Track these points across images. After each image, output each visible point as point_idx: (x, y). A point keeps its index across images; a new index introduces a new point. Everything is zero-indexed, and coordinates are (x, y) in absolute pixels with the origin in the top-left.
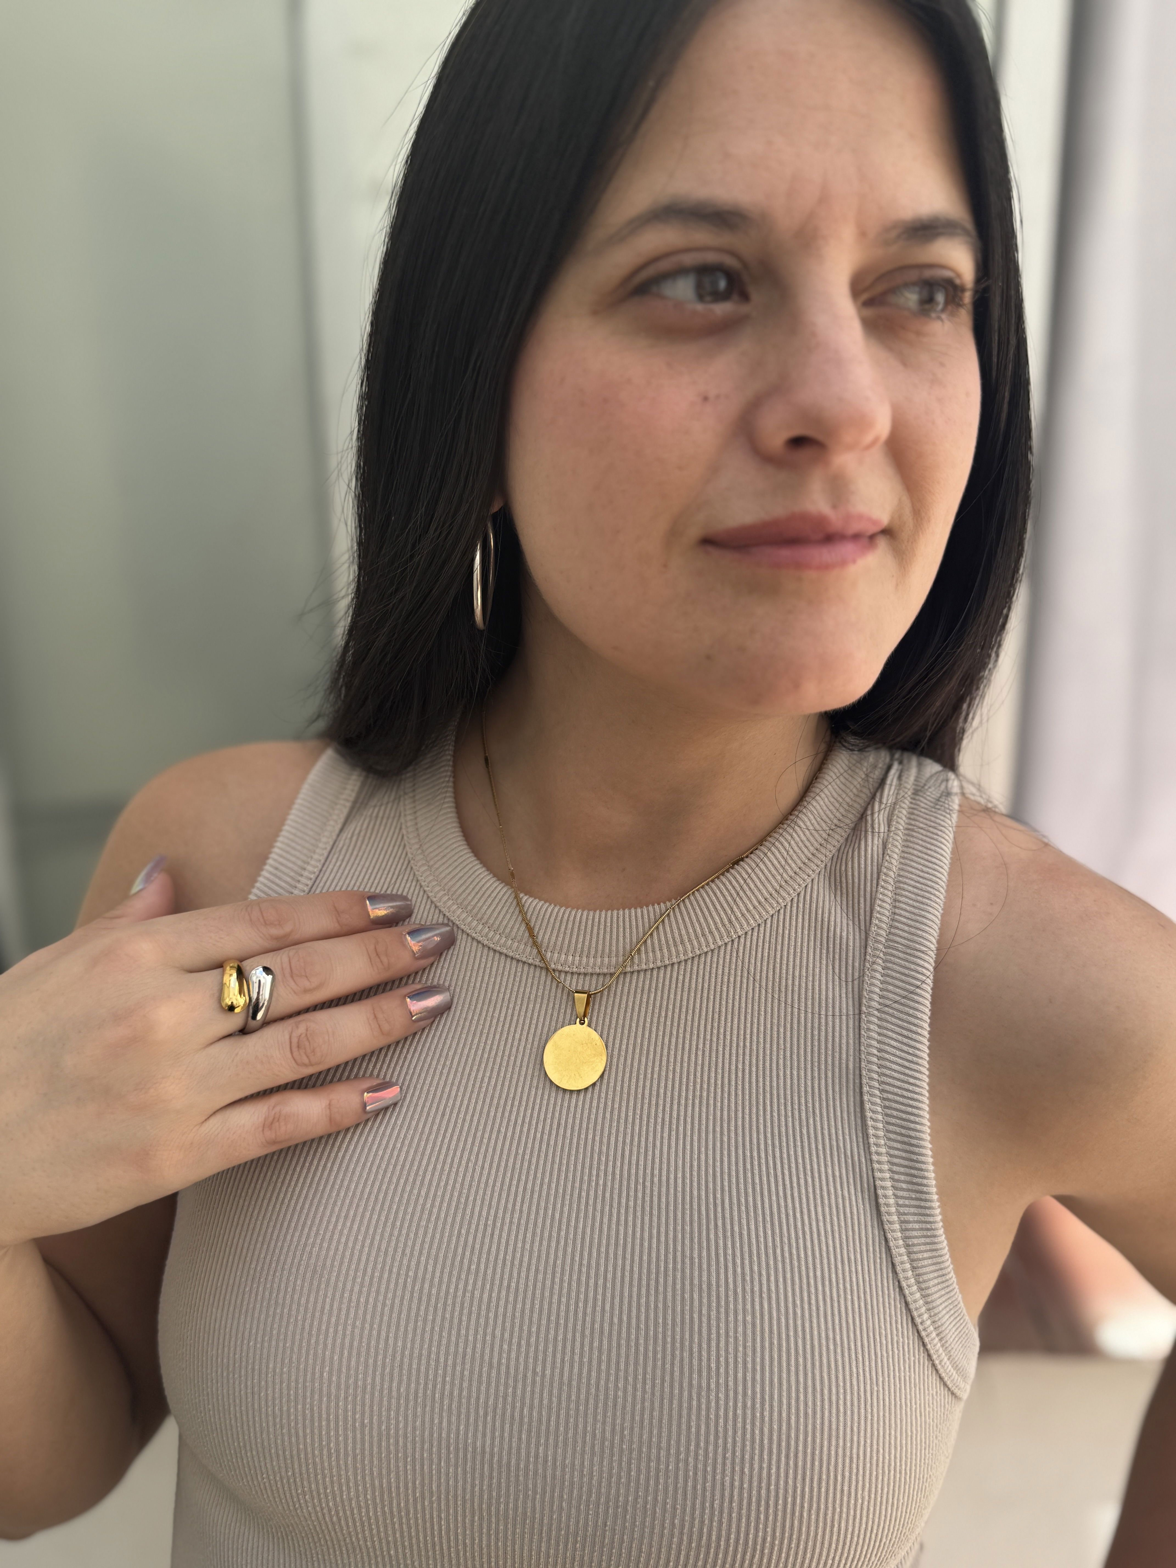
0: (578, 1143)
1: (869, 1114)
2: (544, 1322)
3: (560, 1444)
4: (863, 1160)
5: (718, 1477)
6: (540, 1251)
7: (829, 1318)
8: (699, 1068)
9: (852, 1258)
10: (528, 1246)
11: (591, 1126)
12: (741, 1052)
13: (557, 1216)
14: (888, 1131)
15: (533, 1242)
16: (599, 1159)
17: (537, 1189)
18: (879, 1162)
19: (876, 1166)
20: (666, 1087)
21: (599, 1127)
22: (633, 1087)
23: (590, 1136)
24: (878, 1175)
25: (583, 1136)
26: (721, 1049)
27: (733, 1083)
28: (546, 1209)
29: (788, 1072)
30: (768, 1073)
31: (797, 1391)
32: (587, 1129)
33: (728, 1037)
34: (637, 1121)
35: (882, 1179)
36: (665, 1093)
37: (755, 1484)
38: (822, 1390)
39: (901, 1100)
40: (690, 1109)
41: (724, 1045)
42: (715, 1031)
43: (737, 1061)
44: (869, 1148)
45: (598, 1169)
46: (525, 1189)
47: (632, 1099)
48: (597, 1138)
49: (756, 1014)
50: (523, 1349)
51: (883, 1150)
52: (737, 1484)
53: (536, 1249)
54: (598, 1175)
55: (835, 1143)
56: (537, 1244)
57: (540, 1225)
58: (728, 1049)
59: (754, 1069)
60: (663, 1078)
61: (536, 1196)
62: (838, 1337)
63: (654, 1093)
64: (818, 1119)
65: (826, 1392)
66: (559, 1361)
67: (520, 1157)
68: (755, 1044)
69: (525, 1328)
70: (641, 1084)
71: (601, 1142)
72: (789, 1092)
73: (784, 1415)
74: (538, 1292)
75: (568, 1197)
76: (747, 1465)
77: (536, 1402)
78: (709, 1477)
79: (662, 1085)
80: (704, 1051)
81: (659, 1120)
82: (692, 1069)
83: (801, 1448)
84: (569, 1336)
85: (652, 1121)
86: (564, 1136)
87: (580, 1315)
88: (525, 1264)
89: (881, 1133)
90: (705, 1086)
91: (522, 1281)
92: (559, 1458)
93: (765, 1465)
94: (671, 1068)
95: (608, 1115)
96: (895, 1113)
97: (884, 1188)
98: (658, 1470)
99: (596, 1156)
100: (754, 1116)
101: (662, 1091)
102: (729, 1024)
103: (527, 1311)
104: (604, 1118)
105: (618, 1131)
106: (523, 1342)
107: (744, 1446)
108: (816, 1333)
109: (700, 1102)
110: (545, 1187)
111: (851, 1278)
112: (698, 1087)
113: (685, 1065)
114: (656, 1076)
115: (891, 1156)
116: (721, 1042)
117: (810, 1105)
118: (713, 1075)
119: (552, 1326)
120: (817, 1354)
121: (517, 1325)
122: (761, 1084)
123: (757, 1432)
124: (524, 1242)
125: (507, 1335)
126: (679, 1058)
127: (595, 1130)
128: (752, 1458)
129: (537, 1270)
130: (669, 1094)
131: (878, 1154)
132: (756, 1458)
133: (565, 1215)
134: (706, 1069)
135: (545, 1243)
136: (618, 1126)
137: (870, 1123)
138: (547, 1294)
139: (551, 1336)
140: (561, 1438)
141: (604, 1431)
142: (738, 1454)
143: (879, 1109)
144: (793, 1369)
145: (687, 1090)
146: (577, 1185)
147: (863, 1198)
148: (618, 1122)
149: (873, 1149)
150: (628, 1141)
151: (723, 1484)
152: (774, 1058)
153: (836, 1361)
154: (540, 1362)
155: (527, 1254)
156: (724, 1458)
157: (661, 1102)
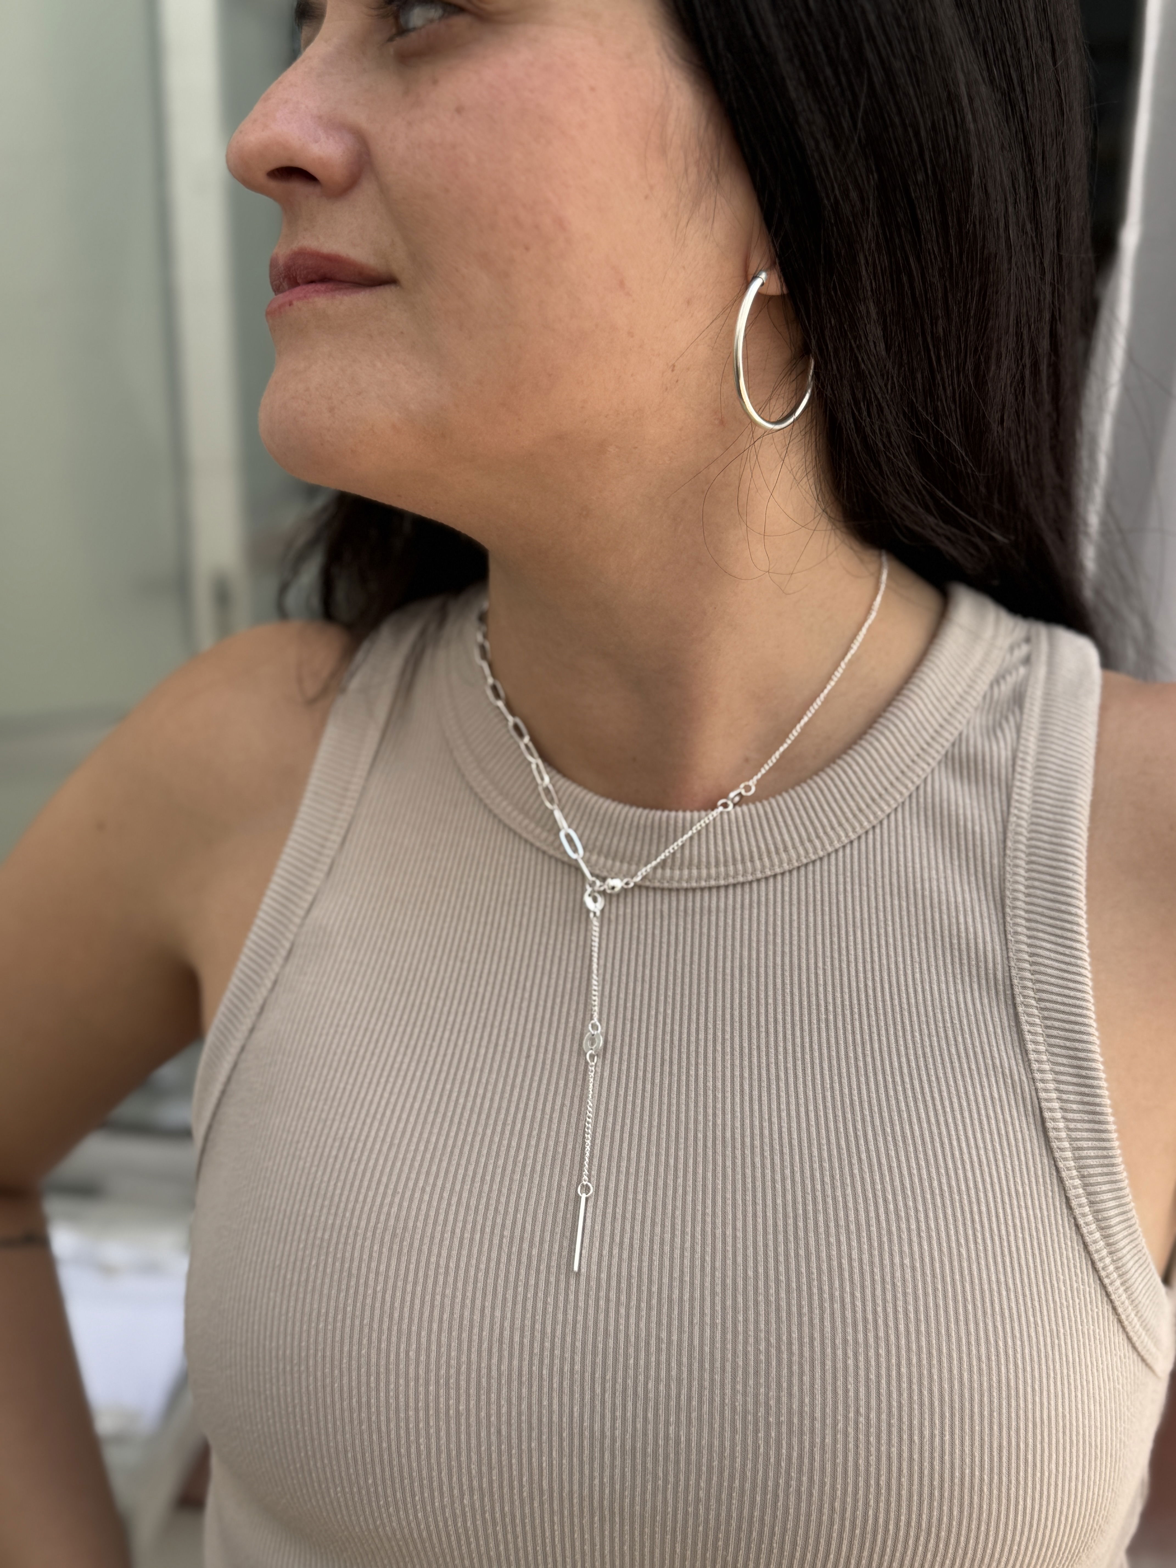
0: (688, 1081)
1: (1026, 1027)
2: (666, 1280)
3: (694, 1422)
4: (1024, 1078)
5: (884, 1448)
6: (654, 1201)
7: (999, 1260)
8: (821, 989)
9: (1021, 1190)
10: (640, 1197)
11: (701, 1061)
12: (869, 967)
13: (672, 1162)
14: (1050, 1045)
15: (645, 1192)
16: (715, 1096)
17: (645, 1132)
18: (1043, 1081)
19: (1040, 1085)
20: (784, 1012)
21: (710, 1062)
22: (745, 1014)
23: (701, 1072)
24: (1043, 1095)
25: (692, 1072)
26: (844, 966)
27: (863, 1002)
28: (658, 1155)
29: (927, 987)
30: (903, 988)
31: (969, 1343)
32: (697, 1064)
33: (852, 952)
34: (755, 1053)
35: (1048, 1100)
36: (784, 1020)
37: (927, 1455)
38: (996, 1342)
39: (1062, 1008)
40: (815, 1034)
41: (848, 962)
42: (836, 947)
43: (865, 978)
44: (1030, 1066)
45: (714, 1107)
46: (631, 1134)
47: (745, 1027)
48: (710, 1074)
49: (882, 924)
50: (644, 1313)
51: (1047, 1067)
52: (905, 1455)
53: (650, 1199)
54: (714, 1115)
55: (990, 1062)
56: (650, 1194)
57: (652, 1173)
58: (853, 965)
59: (886, 986)
60: (780, 1002)
61: (645, 1142)
62: (1010, 1281)
63: (771, 1020)
64: (967, 1036)
65: (1001, 1344)
66: (686, 1324)
67: (621, 1099)
68: (884, 957)
69: (645, 1288)
70: (754, 1011)
71: (714, 1078)
72: (930, 1009)
73: (955, 1372)
74: (656, 1247)
75: (682, 1141)
76: (916, 1432)
77: (663, 1374)
78: (873, 1450)
79: (780, 1010)
80: (824, 970)
81: (781, 1049)
82: (813, 990)
83: (976, 1410)
84: (697, 1294)
85: (772, 1051)
86: (671, 1073)
87: (708, 1269)
88: (639, 1217)
89: (1042, 1048)
90: (831, 1008)
91: (637, 1236)
92: (694, 1438)
93: (937, 1432)
94: (788, 991)
95: (719, 1048)
96: (1056, 1024)
97: (1051, 1110)
98: (812, 1445)
99: (710, 1093)
100: (892, 1038)
101: (780, 1017)
102: (851, 938)
103: (645, 1270)
104: (715, 1050)
105: (733, 1065)
106: (643, 1305)
107: (911, 1409)
108: (985, 1276)
109: (827, 1026)
110: (655, 1131)
111: (1020, 1213)
112: (823, 1009)
113: (804, 986)
114: (771, 1001)
115: (1056, 1073)
116: (844, 958)
117: (956, 1021)
118: (838, 995)
119: (676, 1284)
120: (987, 1300)
121: (635, 1285)
122: (896, 1002)
123: (926, 1393)
124: (635, 1192)
125: (623, 1298)
126: (796, 979)
127: (705, 1065)
128: (921, 1425)
129: (653, 1223)
130: (788, 1019)
131: (1042, 1071)
132: (927, 1423)
133: (681, 1160)
134: (830, 989)
135: (660, 1192)
136: (732, 1060)
137: (1028, 1037)
138: (667, 1248)
139: (676, 1296)
140: (694, 1415)
141: (745, 1403)
142: (905, 1419)
143: (1037, 1021)
144: (962, 1318)
145: (810, 1014)
146: (691, 1126)
147: (1028, 1123)
148: (732, 1055)
149: (1035, 1066)
150: (746, 1075)
151: (889, 1458)
152: (909, 972)
153: (1010, 1309)
154: (664, 1327)
155: (640, 1206)
156: (889, 1425)
157: (780, 1029)
